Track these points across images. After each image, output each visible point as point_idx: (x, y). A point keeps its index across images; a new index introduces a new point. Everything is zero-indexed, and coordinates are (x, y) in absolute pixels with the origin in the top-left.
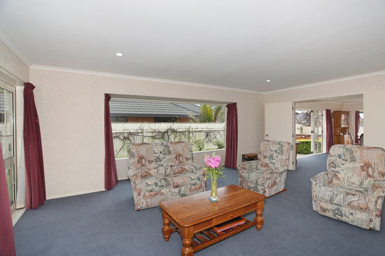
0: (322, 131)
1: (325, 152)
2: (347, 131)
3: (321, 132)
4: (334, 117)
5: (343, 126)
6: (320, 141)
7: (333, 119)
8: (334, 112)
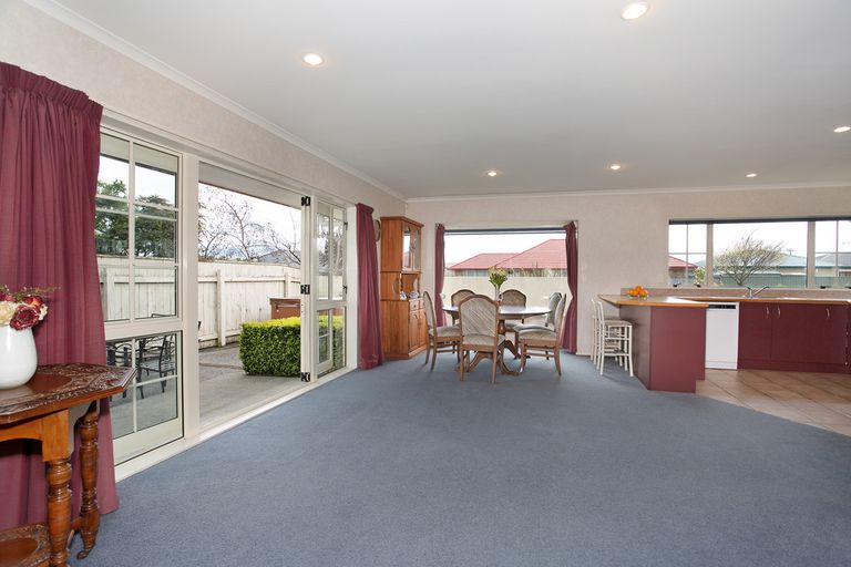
0: (345, 287)
1: (355, 366)
2: (415, 286)
3: (341, 289)
4: (382, 236)
5: (405, 269)
6: (338, 320)
7: (378, 244)
8: (383, 219)
